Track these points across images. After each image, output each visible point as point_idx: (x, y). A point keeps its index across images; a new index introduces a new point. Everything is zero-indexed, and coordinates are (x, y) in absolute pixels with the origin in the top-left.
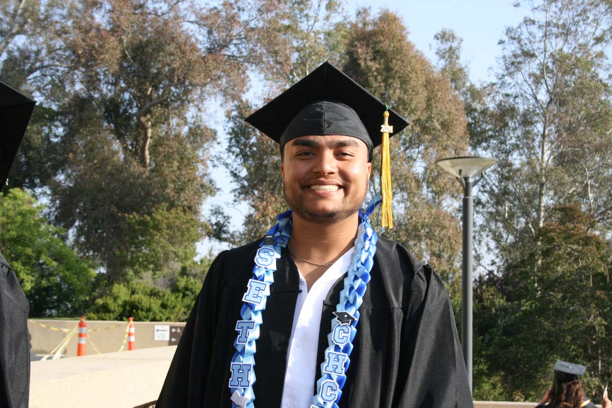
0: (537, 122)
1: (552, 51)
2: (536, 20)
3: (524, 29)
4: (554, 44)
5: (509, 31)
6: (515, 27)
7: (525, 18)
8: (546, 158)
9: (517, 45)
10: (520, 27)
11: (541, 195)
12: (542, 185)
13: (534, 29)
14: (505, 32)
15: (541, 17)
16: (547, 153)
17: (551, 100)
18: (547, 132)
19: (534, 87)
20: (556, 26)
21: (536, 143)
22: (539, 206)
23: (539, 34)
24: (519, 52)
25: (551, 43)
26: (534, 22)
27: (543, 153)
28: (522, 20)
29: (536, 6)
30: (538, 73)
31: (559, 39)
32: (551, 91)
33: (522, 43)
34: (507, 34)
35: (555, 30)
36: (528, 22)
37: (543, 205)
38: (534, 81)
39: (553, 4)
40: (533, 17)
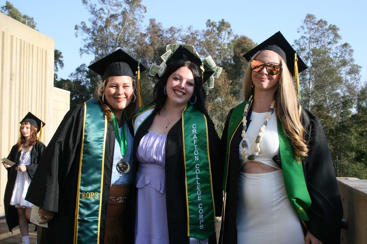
0: (307, 74)
1: (312, 48)
2: (306, 36)
3: (301, 40)
4: (313, 45)
5: (295, 41)
6: (298, 39)
7: (301, 36)
8: (311, 87)
9: (299, 46)
10: (300, 40)
11: (309, 101)
12: (309, 97)
13: (305, 40)
14: (294, 42)
15: (308, 36)
16: (311, 85)
17: (312, 66)
18: (311, 78)
19: (306, 61)
20: (313, 38)
21: (307, 82)
22: (309, 105)
23: (307, 42)
24: (299, 49)
25: (312, 45)
26: (305, 37)
27: (310, 86)
28: (300, 37)
29: (305, 32)
30: (307, 56)
31: (315, 43)
32: (312, 62)
33: (300, 45)
34: (295, 42)
35: (313, 40)
36: (303, 37)
37: (310, 104)
38: (306, 59)
39: (312, 31)
40: (304, 35)
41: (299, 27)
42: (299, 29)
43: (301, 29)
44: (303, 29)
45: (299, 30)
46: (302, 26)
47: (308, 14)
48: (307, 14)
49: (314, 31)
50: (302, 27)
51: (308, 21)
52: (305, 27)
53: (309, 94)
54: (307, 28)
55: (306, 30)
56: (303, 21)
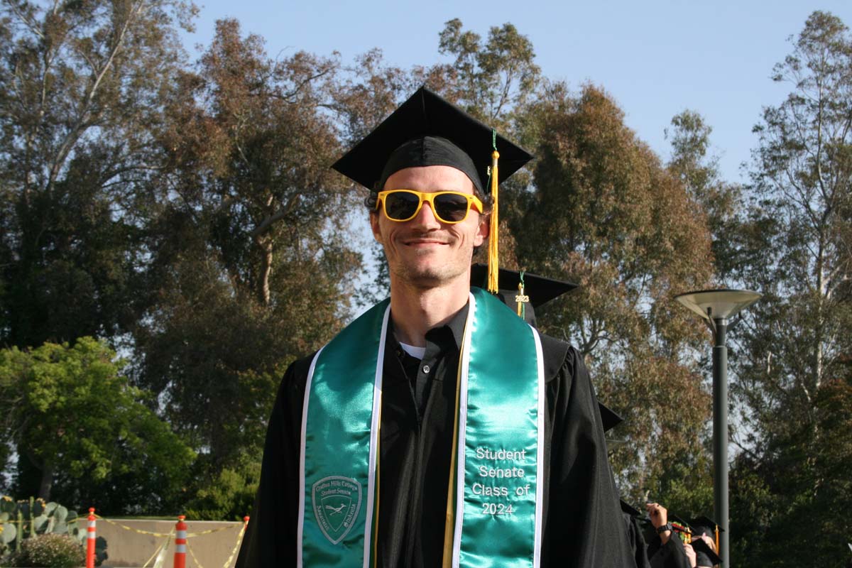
0: (810, 240)
1: (829, 141)
2: (806, 97)
3: (789, 112)
4: (831, 132)
5: (768, 113)
6: (777, 107)
7: (790, 95)
8: (823, 290)
9: (779, 133)
10: (783, 108)
11: (818, 339)
13: (801, 110)
14: (764, 114)
15: (813, 94)
16: (824, 283)
17: (829, 209)
18: (824, 254)
19: (804, 192)
20: (832, 106)
21: (810, 270)
22: (816, 357)
23: (811, 118)
24: (780, 142)
25: (826, 129)
26: (802, 101)
27: (819, 283)
28: (787, 98)
29: (800, 81)
30: (809, 172)
31: (837, 124)
32: (829, 195)
33: (786, 129)
34: (765, 117)
35: (831, 112)
36: (795, 100)
37: (820, 356)
38: (804, 183)
39: (830, 75)
40: (801, 94)
41: (783, 61)
42: (781, 66)
43: (788, 67)
44: (796, 68)
45: (782, 72)
46: (793, 56)
47: (815, 13)
48: (811, 14)
49: (838, 77)
50: (791, 60)
51: (814, 39)
52: (804, 60)
53: (816, 316)
54: (809, 66)
55: (807, 73)
56: (796, 39)
